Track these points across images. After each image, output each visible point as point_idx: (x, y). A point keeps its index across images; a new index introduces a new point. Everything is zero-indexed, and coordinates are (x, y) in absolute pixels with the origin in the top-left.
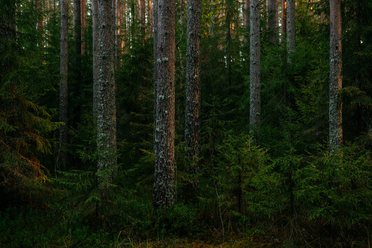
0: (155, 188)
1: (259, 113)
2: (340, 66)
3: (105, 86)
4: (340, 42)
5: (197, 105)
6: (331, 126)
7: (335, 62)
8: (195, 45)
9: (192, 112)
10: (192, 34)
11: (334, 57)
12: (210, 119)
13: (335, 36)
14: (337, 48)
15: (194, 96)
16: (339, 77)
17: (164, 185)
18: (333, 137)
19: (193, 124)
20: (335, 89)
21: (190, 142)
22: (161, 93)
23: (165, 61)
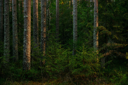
0: (23, 63)
1: (76, 36)
2: (97, 18)
3: (6, 26)
4: (97, 9)
5: (45, 33)
6: (94, 41)
7: (96, 17)
8: (44, 10)
9: (43, 35)
10: (43, 6)
11: (95, 15)
12: (51, 38)
13: (95, 7)
14: (96, 11)
15: (44, 29)
16: (97, 22)
17: (26, 62)
18: (95, 45)
19: (43, 40)
20: (95, 27)
21: (42, 47)
22: (25, 28)
23: (27, 17)
